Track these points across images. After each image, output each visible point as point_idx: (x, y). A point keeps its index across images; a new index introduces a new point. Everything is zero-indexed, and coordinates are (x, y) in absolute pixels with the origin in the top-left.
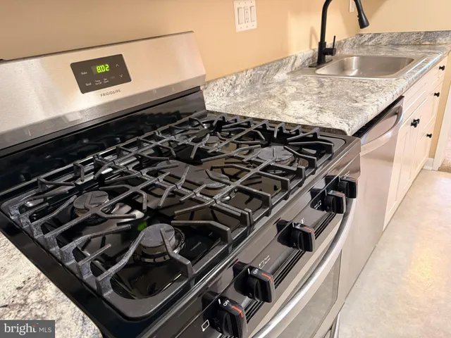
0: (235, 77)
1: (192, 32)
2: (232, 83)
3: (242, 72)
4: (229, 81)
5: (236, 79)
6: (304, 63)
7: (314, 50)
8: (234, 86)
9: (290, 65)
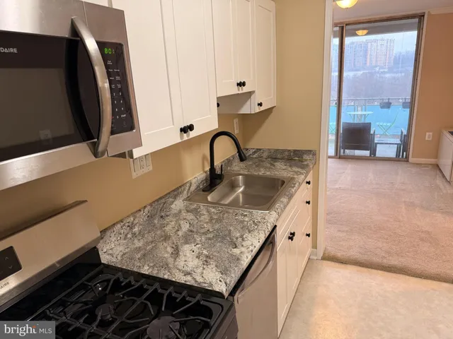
0: (132, 219)
1: (86, 201)
2: (130, 224)
3: (140, 210)
4: (127, 224)
5: (134, 220)
6: (198, 186)
7: (206, 172)
8: (131, 227)
9: (185, 192)
